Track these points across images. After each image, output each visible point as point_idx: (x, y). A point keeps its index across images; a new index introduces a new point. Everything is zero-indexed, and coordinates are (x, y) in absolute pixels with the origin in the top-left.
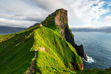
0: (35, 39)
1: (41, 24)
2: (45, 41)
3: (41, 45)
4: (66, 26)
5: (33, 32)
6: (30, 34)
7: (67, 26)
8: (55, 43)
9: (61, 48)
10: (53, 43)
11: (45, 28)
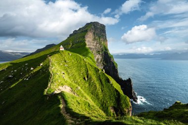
0: (51, 72)
1: (61, 47)
2: (69, 75)
3: (63, 82)
4: (104, 50)
5: (46, 61)
6: (41, 64)
7: (106, 49)
8: (87, 77)
9: (98, 85)
10: (84, 78)
11: (69, 54)
